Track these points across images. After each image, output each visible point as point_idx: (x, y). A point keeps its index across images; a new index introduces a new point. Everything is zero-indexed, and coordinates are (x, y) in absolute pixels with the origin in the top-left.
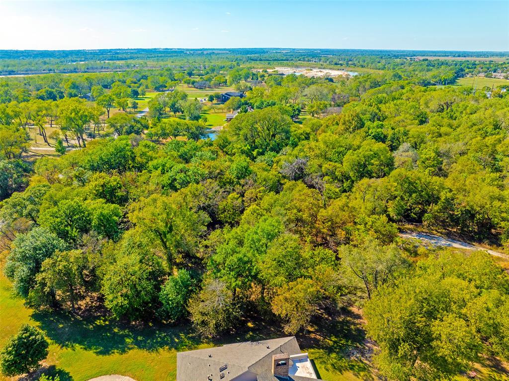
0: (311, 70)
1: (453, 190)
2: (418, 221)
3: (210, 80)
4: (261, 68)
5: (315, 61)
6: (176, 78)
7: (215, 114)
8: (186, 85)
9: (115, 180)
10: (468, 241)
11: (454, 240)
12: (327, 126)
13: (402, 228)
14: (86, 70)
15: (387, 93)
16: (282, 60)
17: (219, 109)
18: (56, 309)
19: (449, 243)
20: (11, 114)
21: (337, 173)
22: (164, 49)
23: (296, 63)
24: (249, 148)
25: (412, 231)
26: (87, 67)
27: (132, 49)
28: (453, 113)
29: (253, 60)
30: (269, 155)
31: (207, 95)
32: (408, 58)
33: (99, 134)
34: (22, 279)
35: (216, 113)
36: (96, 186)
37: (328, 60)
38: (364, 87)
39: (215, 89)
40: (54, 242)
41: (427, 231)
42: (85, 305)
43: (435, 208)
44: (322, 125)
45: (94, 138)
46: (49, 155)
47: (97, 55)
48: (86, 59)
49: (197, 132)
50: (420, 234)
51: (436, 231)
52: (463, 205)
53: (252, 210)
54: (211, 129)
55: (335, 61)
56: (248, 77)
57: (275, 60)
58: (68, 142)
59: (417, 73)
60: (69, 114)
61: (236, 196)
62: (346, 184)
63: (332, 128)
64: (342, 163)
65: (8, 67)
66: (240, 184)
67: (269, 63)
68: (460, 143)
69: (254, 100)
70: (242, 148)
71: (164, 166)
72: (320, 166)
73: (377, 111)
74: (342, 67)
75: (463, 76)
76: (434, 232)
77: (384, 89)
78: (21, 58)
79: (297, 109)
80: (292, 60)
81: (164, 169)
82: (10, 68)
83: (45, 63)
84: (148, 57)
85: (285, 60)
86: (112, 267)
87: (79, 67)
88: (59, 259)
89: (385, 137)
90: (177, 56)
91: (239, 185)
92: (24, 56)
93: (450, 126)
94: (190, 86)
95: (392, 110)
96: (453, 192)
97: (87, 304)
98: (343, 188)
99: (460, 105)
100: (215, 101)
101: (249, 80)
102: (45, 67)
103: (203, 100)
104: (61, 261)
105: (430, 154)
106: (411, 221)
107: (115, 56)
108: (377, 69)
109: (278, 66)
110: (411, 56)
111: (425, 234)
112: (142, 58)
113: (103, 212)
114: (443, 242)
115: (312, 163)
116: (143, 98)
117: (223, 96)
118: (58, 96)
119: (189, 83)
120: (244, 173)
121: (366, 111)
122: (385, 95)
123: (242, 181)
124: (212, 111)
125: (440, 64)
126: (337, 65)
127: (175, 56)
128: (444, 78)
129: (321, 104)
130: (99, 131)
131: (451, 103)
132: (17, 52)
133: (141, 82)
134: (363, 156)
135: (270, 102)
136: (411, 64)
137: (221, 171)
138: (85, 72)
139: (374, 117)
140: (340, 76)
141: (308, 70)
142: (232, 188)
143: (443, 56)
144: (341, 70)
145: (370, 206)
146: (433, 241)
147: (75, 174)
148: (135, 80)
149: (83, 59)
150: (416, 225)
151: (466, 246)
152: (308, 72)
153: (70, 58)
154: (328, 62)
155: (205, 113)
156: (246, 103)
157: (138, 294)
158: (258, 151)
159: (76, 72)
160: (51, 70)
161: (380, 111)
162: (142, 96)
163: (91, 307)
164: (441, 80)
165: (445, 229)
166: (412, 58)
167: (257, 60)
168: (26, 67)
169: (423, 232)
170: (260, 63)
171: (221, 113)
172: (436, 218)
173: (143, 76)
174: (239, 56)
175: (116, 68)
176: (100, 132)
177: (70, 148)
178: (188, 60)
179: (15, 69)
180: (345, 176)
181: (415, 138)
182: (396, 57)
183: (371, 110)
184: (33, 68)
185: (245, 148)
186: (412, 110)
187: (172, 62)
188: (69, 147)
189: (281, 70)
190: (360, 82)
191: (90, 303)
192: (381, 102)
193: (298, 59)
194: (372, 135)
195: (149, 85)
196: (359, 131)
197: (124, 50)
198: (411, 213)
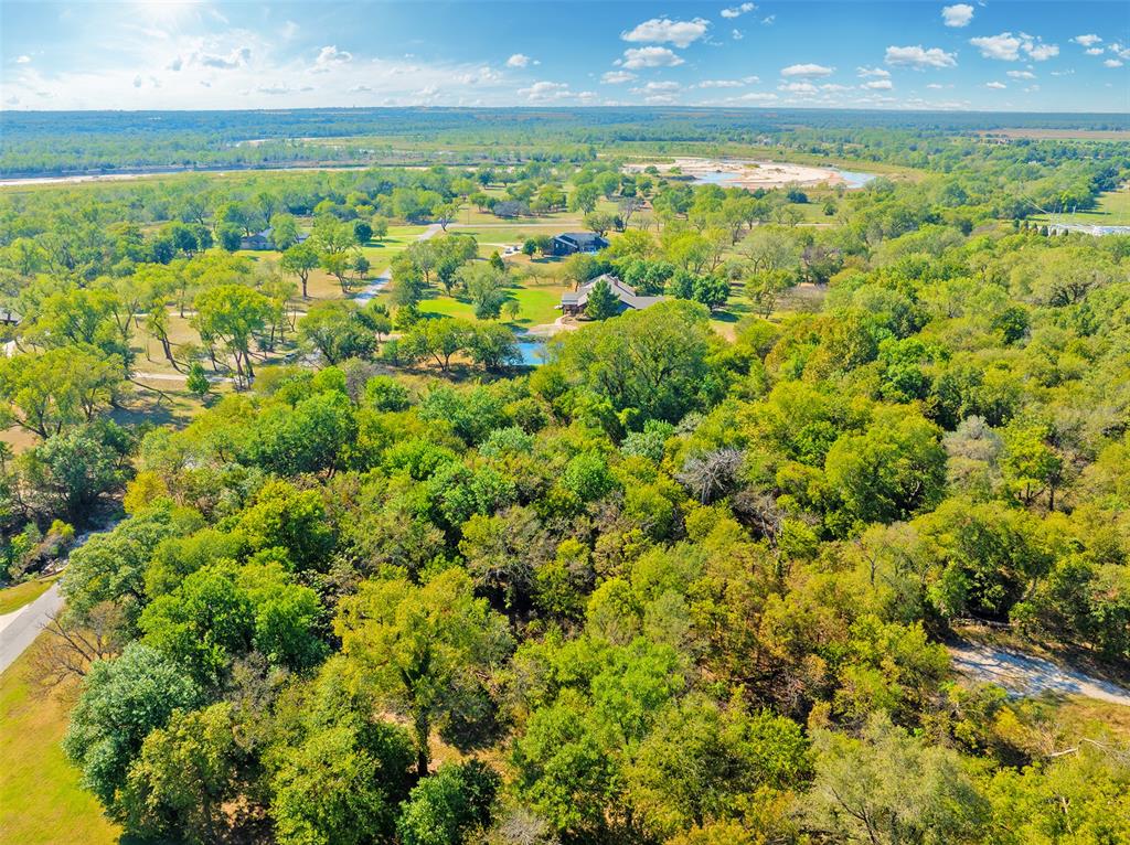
0: (757, 166)
1: (1087, 545)
2: (999, 616)
3: (527, 195)
4: (643, 161)
5: (766, 144)
6: (454, 190)
7: (535, 289)
8: (476, 208)
9: (310, 500)
10: (1120, 681)
11: (1083, 673)
12: (790, 343)
13: (960, 634)
14: (262, 163)
15: (930, 251)
16: (692, 139)
17: (546, 277)
18: (171, 825)
19: (1071, 680)
20: (98, 307)
21: (810, 492)
22: (431, 109)
23: (721, 149)
24: (610, 406)
25: (984, 641)
26: (263, 157)
27: (361, 109)
28: (1089, 315)
29: (624, 139)
30: (655, 429)
31: (520, 237)
32: (983, 134)
33: (282, 338)
34: (100, 770)
35: (541, 285)
36: (267, 516)
37: (795, 140)
38: (878, 226)
39: (539, 219)
40: (171, 690)
41: (1020, 645)
42: (235, 816)
43: (1041, 587)
44: (778, 337)
45: (272, 351)
46: (175, 394)
47: (287, 123)
48: (263, 134)
49: (496, 349)
50: (1001, 653)
51: (1042, 645)
52: (1112, 595)
53: (610, 590)
54: (526, 330)
55: (812, 144)
56: (614, 189)
57: (677, 139)
58: (214, 360)
59: (1002, 179)
60: (218, 305)
61: (576, 548)
62: (831, 519)
63: (802, 347)
64: (822, 466)
65: (101, 156)
66: (587, 514)
67: (661, 149)
68: (1106, 405)
69: (625, 259)
70: (594, 406)
71: (418, 459)
72: (773, 470)
73: (908, 301)
74: (827, 160)
75: (1111, 187)
76: (1038, 649)
77: (925, 238)
78: (129, 129)
79: (722, 287)
80: (714, 139)
81: (417, 468)
82: (104, 160)
83: (177, 147)
84: (395, 129)
85: (697, 140)
86: (294, 755)
87: (246, 156)
88: (179, 734)
89: (927, 383)
90: (458, 127)
91: (583, 517)
92: (133, 125)
93: (1082, 352)
94: (485, 209)
95: (942, 299)
96: (1086, 553)
97: (239, 812)
98: (824, 525)
99: (1108, 294)
100: (538, 254)
101: (615, 194)
102: (176, 156)
103: (512, 249)
104: (184, 739)
105: (1033, 446)
106: (981, 615)
107: (324, 129)
108: (908, 165)
109: (681, 153)
110: (989, 129)
111: (1013, 653)
112: (383, 132)
113: (279, 607)
114: (1058, 679)
115: (753, 455)
116: (381, 241)
117: (556, 241)
118: (199, 241)
119: (481, 204)
120: (598, 487)
121: (881, 301)
122: (926, 256)
123: (592, 507)
124: (532, 281)
125: (1059, 151)
126: (815, 154)
127: (455, 127)
128: (1067, 196)
129: (777, 277)
130: (282, 331)
131: (1085, 286)
132: (121, 115)
133: (378, 199)
134: (872, 453)
135: (662, 267)
136: (988, 153)
137: (544, 479)
138: (261, 168)
139: (901, 316)
140: (824, 186)
141: (749, 166)
142: (567, 522)
143: (1065, 128)
144: (824, 165)
145: (886, 592)
146: (1033, 674)
147: (224, 479)
148: (364, 196)
149: (257, 134)
150: (993, 627)
151: (1112, 691)
152: (748, 170)
153: (230, 132)
154: (795, 146)
155: (515, 287)
156: (607, 269)
157: (350, 820)
158: (630, 413)
159: (241, 167)
160: (188, 163)
161: (915, 300)
162: (378, 238)
163: (249, 821)
164: (1060, 201)
165: (1063, 641)
166: (992, 133)
167: (634, 140)
168: (137, 155)
169: (1009, 646)
170: (641, 146)
171: (551, 285)
172: (1042, 612)
173: (382, 184)
174: (595, 130)
175: (326, 159)
176: (285, 334)
177: (220, 377)
178: (481, 138)
179: (114, 160)
180: (829, 499)
181: (997, 392)
182: (954, 130)
183: (894, 299)
184: (151, 159)
185: (602, 407)
186: (990, 305)
187: (448, 143)
188: (217, 372)
189: (688, 164)
190: (869, 217)
191: (246, 811)
192: (916, 274)
193: (726, 137)
194: (895, 379)
195: (396, 210)
196: (863, 368)
197: (345, 109)
198: (983, 596)
